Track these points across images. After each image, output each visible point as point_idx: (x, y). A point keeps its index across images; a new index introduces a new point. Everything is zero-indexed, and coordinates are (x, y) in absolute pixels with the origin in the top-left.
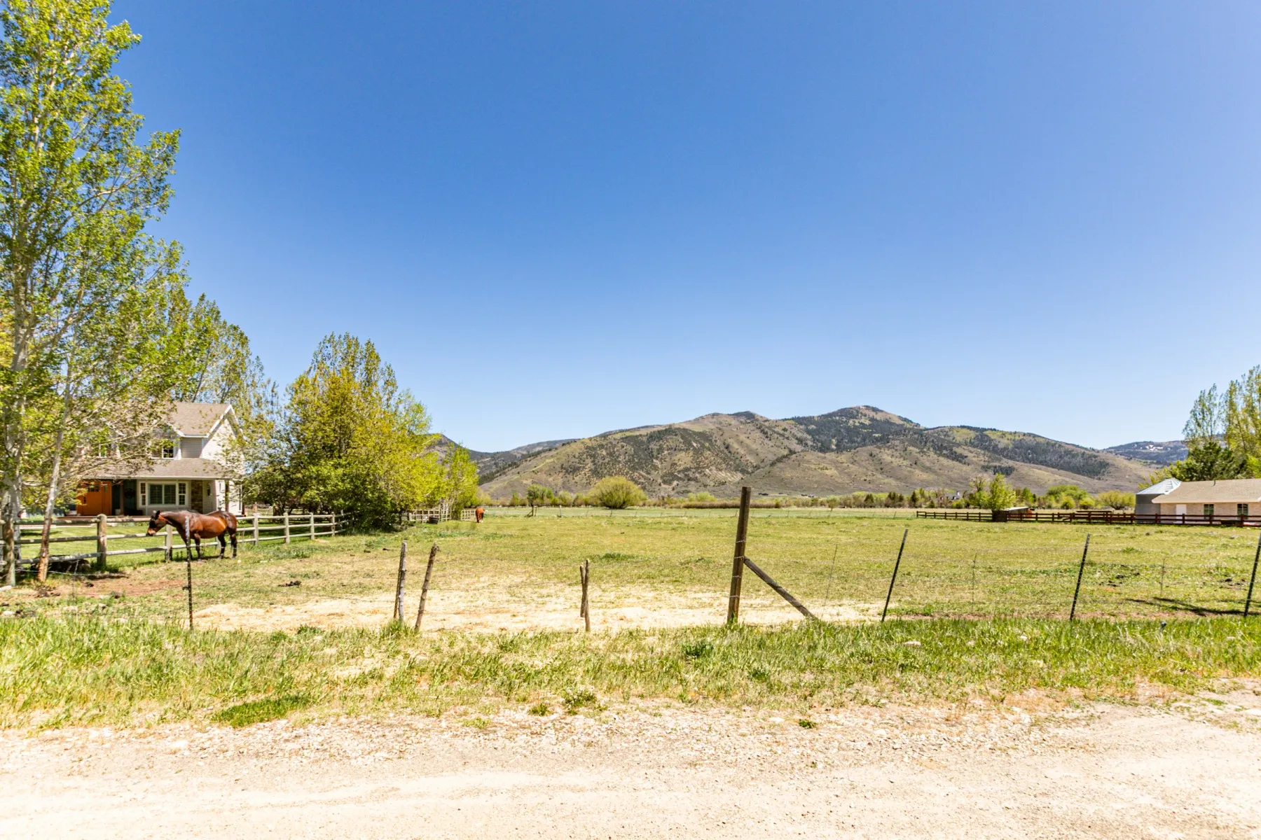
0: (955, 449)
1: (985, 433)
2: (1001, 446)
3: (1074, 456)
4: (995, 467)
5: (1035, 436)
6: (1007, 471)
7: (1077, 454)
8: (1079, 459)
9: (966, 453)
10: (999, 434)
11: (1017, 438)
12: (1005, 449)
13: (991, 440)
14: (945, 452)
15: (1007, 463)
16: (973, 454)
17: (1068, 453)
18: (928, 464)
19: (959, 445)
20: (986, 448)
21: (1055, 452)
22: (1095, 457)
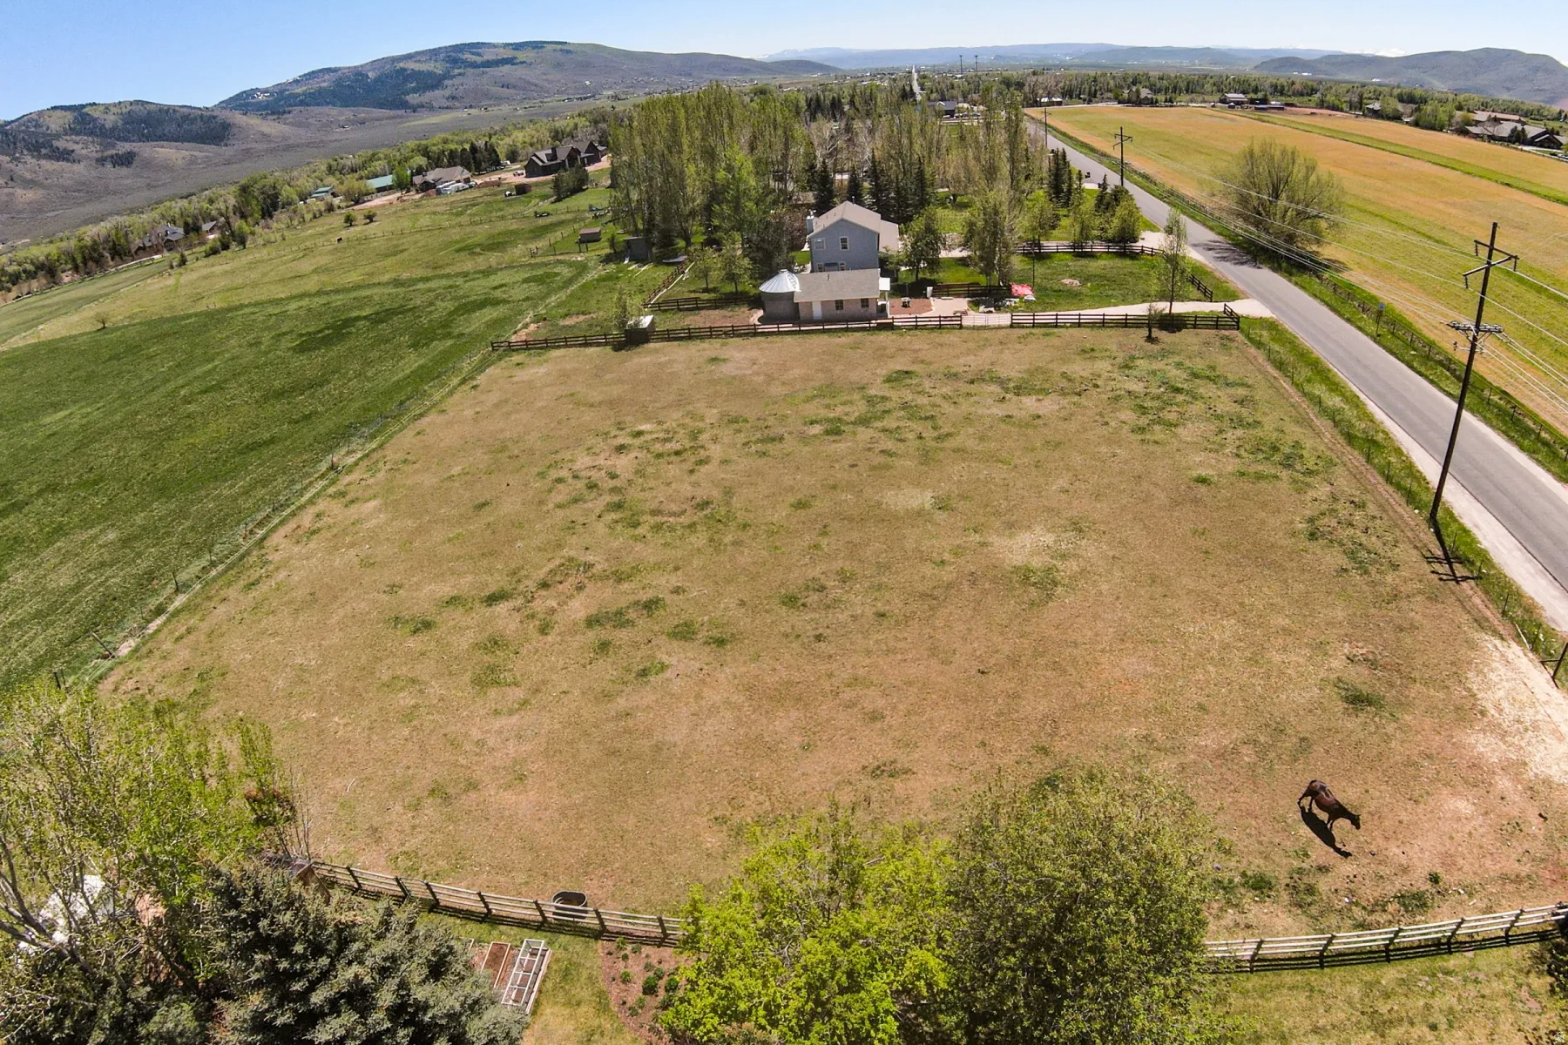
0: (56, 143)
1: (84, 110)
2: (108, 125)
3: (193, 121)
4: (112, 157)
5: (143, 103)
6: (126, 160)
7: (195, 119)
8: (199, 123)
9: (71, 146)
10: (102, 108)
11: (124, 110)
12: (114, 129)
13: (95, 120)
14: (44, 151)
15: (123, 147)
16: (80, 146)
17: (186, 118)
18: (28, 176)
19: (57, 136)
20: (91, 133)
21: (171, 120)
22: (214, 117)
